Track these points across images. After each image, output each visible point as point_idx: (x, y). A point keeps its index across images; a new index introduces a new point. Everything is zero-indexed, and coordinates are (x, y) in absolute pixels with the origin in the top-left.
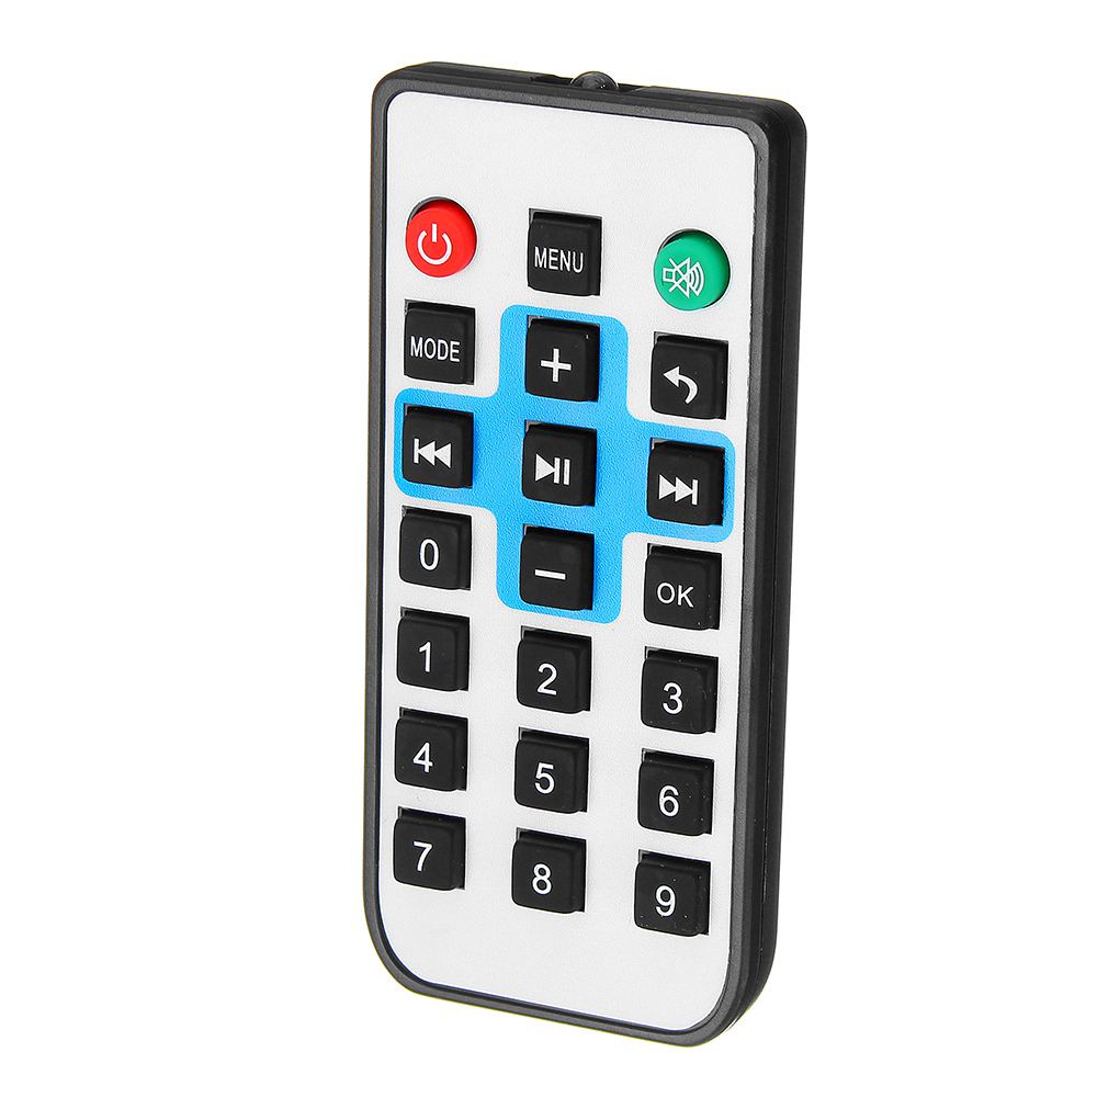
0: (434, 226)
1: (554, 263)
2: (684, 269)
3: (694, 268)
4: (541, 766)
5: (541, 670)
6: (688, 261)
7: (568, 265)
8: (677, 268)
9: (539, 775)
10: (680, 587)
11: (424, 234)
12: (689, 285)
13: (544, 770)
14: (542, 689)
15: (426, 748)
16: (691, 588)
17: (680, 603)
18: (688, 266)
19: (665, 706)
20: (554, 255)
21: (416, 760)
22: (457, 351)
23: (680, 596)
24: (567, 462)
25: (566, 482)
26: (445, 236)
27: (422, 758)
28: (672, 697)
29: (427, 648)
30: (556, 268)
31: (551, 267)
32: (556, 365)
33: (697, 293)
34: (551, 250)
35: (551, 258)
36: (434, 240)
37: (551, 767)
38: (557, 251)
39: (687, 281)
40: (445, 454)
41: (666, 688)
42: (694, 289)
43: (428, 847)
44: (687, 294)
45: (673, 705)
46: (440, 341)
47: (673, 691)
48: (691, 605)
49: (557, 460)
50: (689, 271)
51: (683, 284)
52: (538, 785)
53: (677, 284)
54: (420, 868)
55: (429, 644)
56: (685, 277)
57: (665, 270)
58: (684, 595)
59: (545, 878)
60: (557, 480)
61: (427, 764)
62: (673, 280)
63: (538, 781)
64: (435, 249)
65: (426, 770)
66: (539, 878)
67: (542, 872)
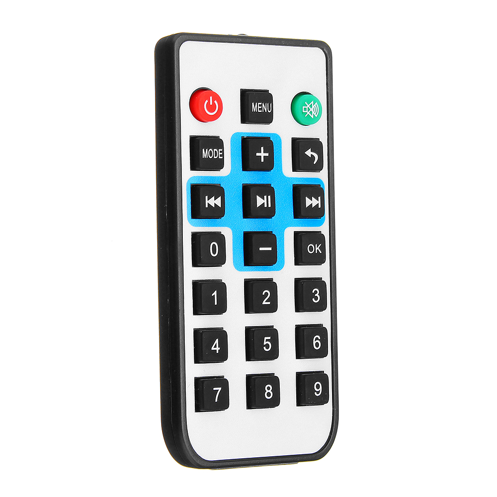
0: (211, 98)
1: (260, 109)
2: (311, 106)
3: (315, 105)
4: (266, 338)
6: (312, 102)
7: (266, 110)
8: (308, 106)
9: (265, 343)
10: (316, 245)
11: (207, 101)
12: (313, 113)
13: (267, 340)
14: (264, 303)
15: (217, 341)
16: (320, 245)
17: (316, 252)
18: (313, 104)
19: (313, 299)
21: (213, 349)
22: (221, 154)
23: (316, 249)
24: (269, 197)
25: (270, 206)
26: (215, 102)
27: (215, 347)
28: (316, 295)
29: (215, 293)
31: (259, 111)
32: (262, 154)
33: (316, 116)
34: (259, 104)
35: (259, 107)
36: (211, 104)
37: (269, 338)
38: (261, 104)
39: (312, 111)
40: (218, 202)
41: (313, 292)
42: (315, 114)
44: (312, 117)
45: (316, 298)
46: (215, 150)
47: (316, 292)
48: (321, 253)
49: (265, 197)
50: (313, 107)
52: (265, 348)
53: (308, 113)
54: (216, 401)
55: (216, 291)
58: (318, 248)
59: (270, 391)
60: (266, 206)
61: (218, 349)
62: (307, 111)
63: (264, 346)
64: (211, 108)
65: (217, 352)
66: (267, 391)
67: (269, 388)
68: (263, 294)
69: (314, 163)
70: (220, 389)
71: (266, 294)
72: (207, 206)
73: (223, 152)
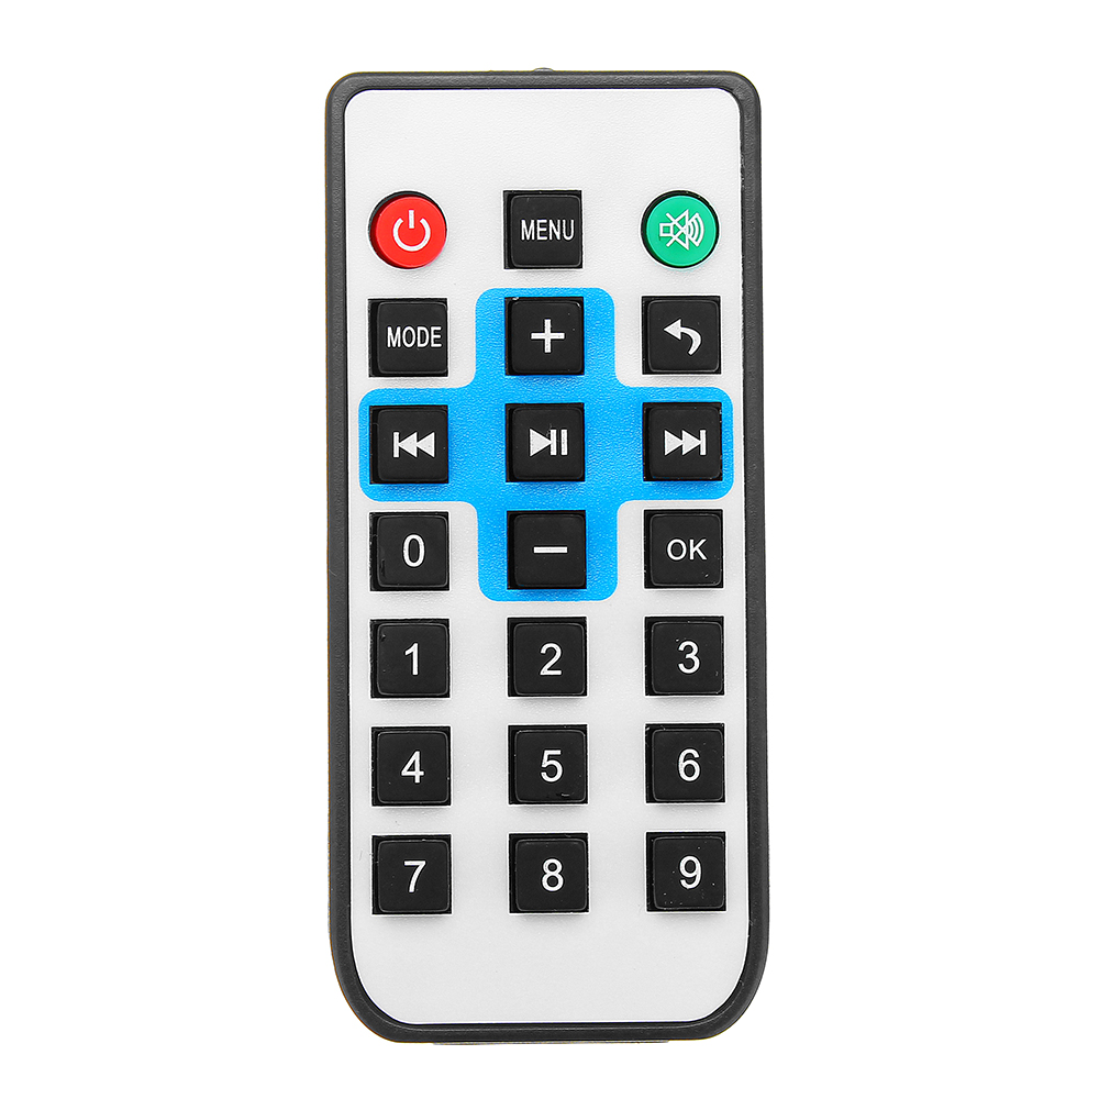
0: (411, 213)
1: (542, 234)
2: (682, 223)
3: (693, 219)
4: (547, 753)
6: (686, 214)
7: (558, 234)
8: (675, 222)
9: (546, 763)
10: (692, 541)
11: (400, 221)
12: (688, 236)
13: (550, 757)
14: (545, 671)
15: (416, 757)
16: (703, 541)
17: (692, 558)
18: (687, 218)
19: (681, 666)
20: (542, 225)
21: (405, 772)
22: (439, 336)
23: (692, 550)
24: (564, 433)
25: (564, 452)
26: (423, 221)
27: (412, 768)
28: (688, 656)
29: (414, 649)
30: (546, 238)
31: (539, 238)
32: (548, 336)
33: (697, 244)
34: (539, 221)
35: (539, 229)
36: (412, 226)
37: (559, 752)
38: (545, 221)
39: (686, 232)
41: (681, 648)
42: (693, 240)
43: (421, 864)
44: (686, 246)
45: (690, 664)
46: (419, 329)
47: (688, 650)
48: (704, 558)
49: (553, 433)
50: (688, 223)
51: (682, 237)
52: (544, 775)
53: (675, 238)
54: (412, 889)
55: (416, 645)
56: (684, 230)
57: (662, 225)
58: (697, 548)
59: (556, 873)
60: (554, 452)
61: (418, 774)
62: (671, 234)
63: (544, 770)
64: (413, 236)
65: (417, 781)
66: (549, 874)
67: (553, 867)
68: (543, 651)
69: (691, 352)
70: (424, 863)
71: (552, 652)
72: (396, 455)
73: (444, 333)
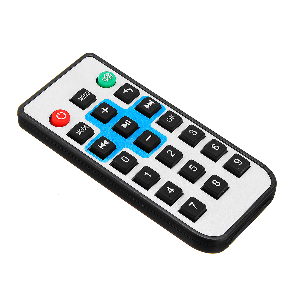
0: (58, 113)
2: (106, 76)
3: (107, 74)
4: (190, 167)
5: (168, 153)
6: (104, 74)
7: (87, 95)
8: (104, 77)
9: (192, 169)
11: (57, 116)
13: (191, 167)
14: (172, 156)
15: (168, 188)
16: (172, 115)
17: (173, 119)
19: (194, 135)
21: (170, 192)
24: (127, 120)
25: (131, 123)
26: (61, 113)
27: (170, 190)
28: (193, 132)
29: (145, 173)
30: (86, 97)
32: (105, 110)
35: (83, 97)
36: (60, 115)
37: (191, 165)
38: (82, 95)
39: (108, 77)
40: (106, 142)
41: (190, 132)
42: (111, 77)
44: (111, 79)
45: (195, 133)
46: (81, 128)
47: (191, 131)
48: (175, 117)
49: (125, 122)
52: (194, 170)
53: (108, 79)
54: (196, 208)
57: (103, 79)
58: (172, 117)
59: (217, 182)
60: (129, 125)
61: (172, 190)
62: (106, 79)
64: (62, 116)
65: (174, 191)
66: (215, 183)
69: (132, 92)
70: (192, 202)
72: (103, 149)
73: (86, 125)
